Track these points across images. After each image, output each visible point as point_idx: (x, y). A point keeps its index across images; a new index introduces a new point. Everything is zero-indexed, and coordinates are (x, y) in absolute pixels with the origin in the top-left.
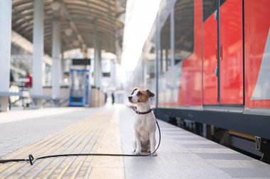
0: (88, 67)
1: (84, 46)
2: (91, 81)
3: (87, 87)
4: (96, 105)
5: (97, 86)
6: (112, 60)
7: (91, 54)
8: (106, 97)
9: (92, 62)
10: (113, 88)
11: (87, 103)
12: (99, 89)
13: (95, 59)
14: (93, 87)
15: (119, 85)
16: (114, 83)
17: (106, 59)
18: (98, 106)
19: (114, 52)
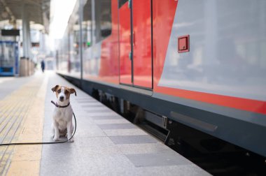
0: (17, 38)
1: (13, 18)
2: (21, 52)
3: (17, 58)
4: (26, 73)
5: (26, 56)
6: (41, 31)
7: (20, 25)
8: (36, 65)
9: (21, 33)
10: (43, 56)
11: (17, 73)
12: (28, 59)
13: (23, 29)
14: (22, 58)
15: (48, 53)
16: (44, 50)
17: (35, 30)
18: (28, 75)
19: (42, 24)
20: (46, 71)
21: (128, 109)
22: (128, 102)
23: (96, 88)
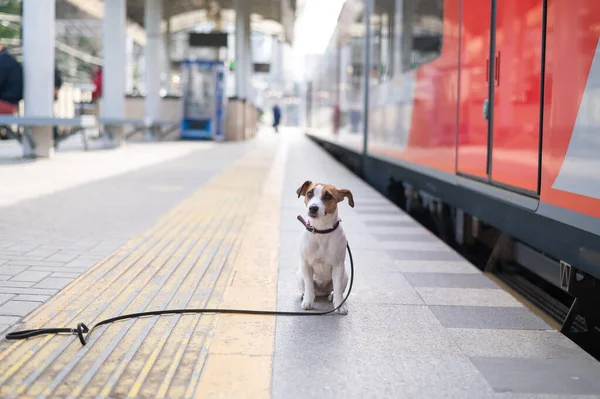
0: (223, 52)
1: (214, 6)
2: (230, 86)
3: (219, 98)
4: (239, 135)
5: (241, 95)
6: (274, 36)
7: (229, 22)
9: (231, 40)
10: (278, 94)
11: (218, 133)
12: (244, 101)
13: (236, 33)
14: (234, 99)
15: (289, 87)
16: (280, 81)
17: (262, 34)
18: (244, 138)
19: (279, 20)
20: (282, 127)
21: (475, 235)
22: (475, 219)
23: (397, 178)
